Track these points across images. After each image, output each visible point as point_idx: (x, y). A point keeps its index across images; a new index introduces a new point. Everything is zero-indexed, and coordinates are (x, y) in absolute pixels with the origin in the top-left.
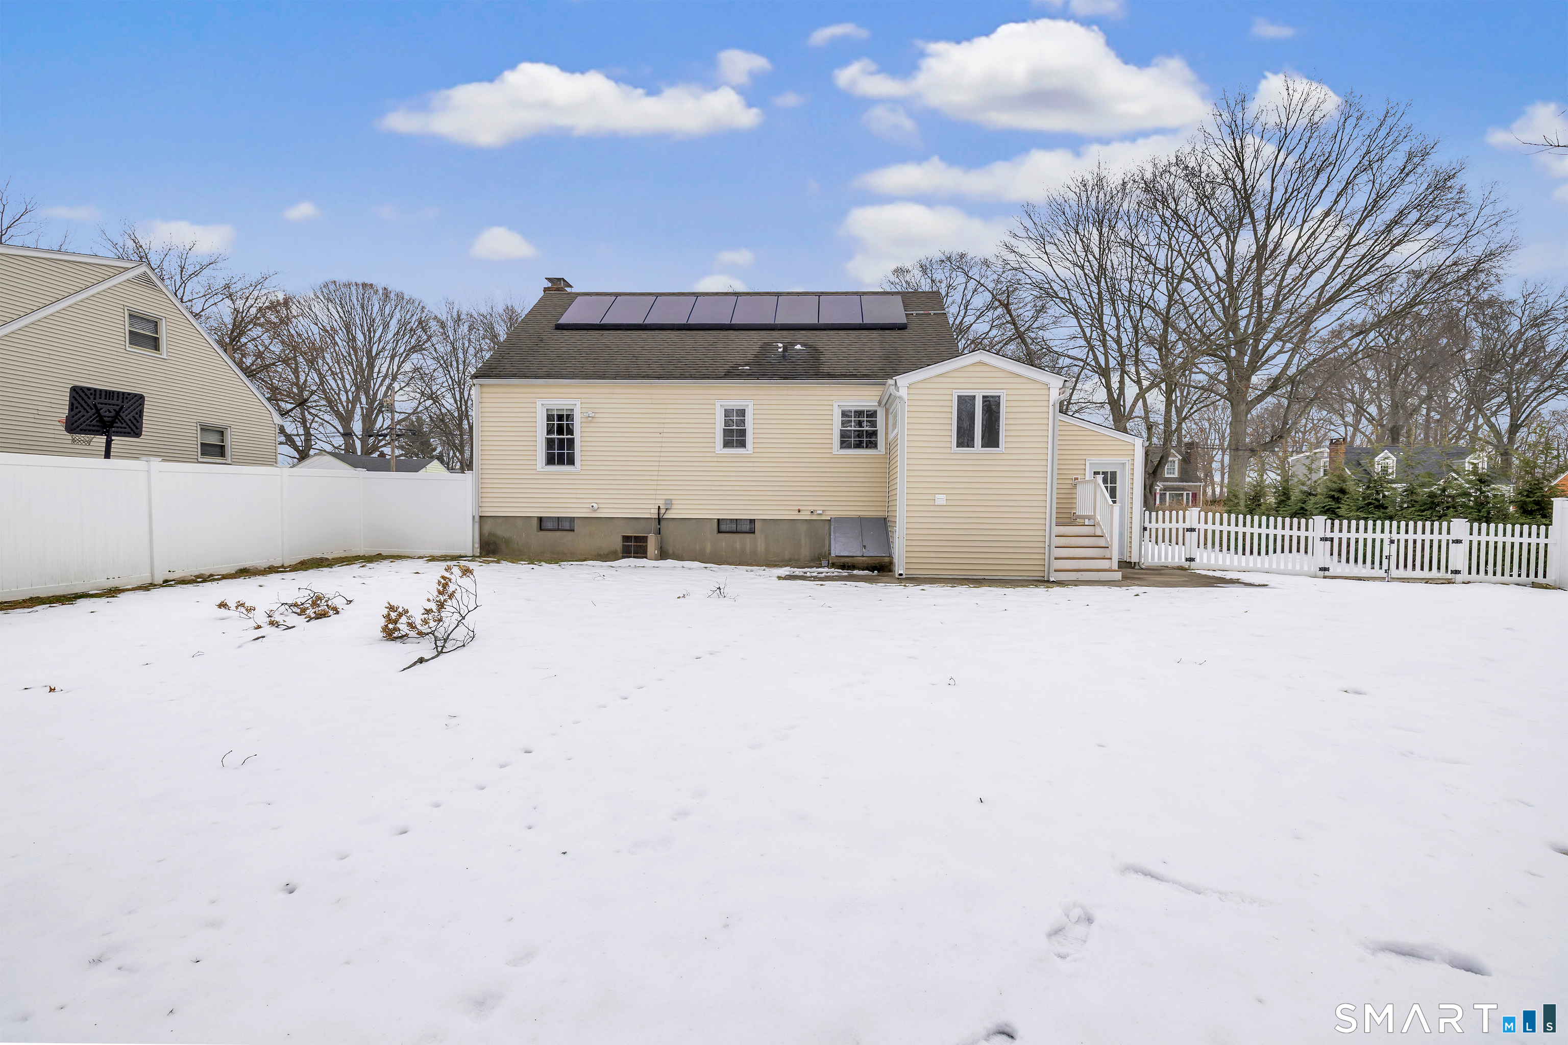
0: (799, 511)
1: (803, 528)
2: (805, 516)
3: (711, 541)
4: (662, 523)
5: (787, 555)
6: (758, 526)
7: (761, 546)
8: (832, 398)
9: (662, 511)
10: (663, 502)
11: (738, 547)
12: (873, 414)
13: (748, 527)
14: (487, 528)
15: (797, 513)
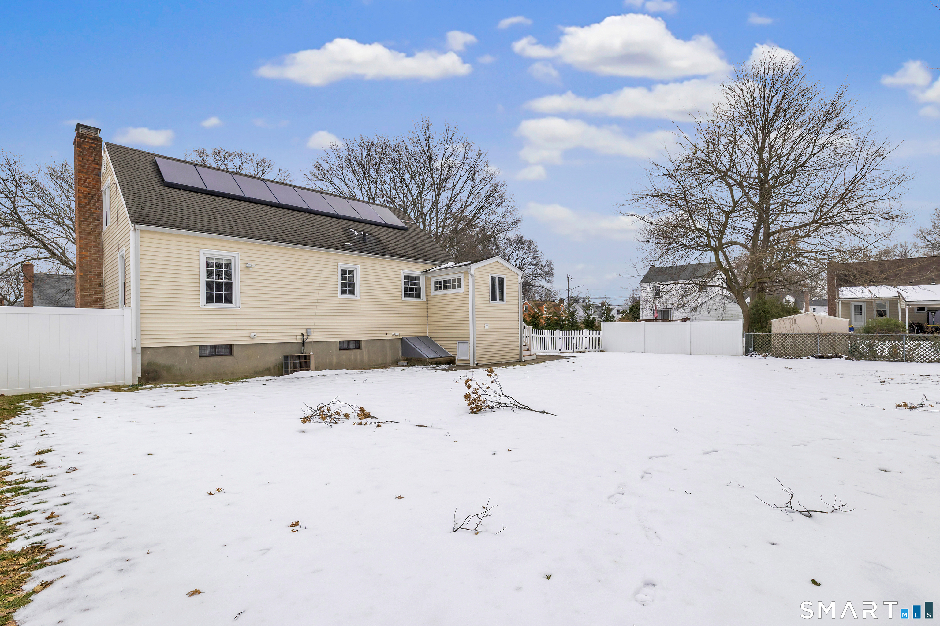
0: (386, 334)
1: (387, 344)
2: (389, 337)
3: (336, 355)
4: (305, 345)
5: (380, 361)
6: (363, 345)
7: (366, 357)
8: (400, 268)
9: (305, 337)
10: (305, 331)
11: (353, 358)
12: (418, 278)
13: (357, 344)
14: (149, 355)
15: (385, 335)
